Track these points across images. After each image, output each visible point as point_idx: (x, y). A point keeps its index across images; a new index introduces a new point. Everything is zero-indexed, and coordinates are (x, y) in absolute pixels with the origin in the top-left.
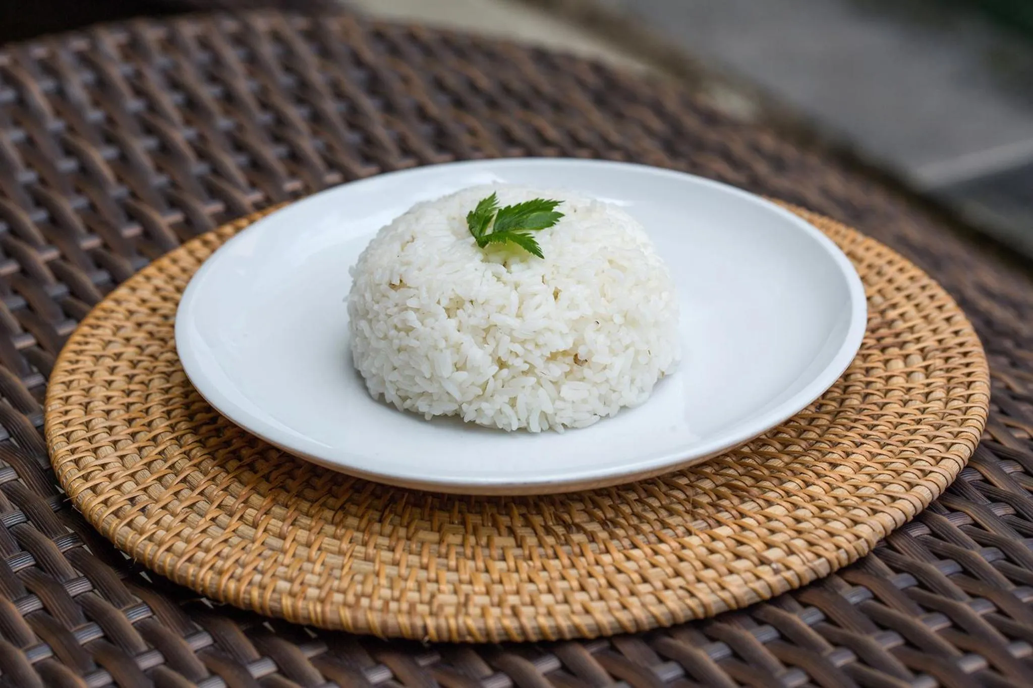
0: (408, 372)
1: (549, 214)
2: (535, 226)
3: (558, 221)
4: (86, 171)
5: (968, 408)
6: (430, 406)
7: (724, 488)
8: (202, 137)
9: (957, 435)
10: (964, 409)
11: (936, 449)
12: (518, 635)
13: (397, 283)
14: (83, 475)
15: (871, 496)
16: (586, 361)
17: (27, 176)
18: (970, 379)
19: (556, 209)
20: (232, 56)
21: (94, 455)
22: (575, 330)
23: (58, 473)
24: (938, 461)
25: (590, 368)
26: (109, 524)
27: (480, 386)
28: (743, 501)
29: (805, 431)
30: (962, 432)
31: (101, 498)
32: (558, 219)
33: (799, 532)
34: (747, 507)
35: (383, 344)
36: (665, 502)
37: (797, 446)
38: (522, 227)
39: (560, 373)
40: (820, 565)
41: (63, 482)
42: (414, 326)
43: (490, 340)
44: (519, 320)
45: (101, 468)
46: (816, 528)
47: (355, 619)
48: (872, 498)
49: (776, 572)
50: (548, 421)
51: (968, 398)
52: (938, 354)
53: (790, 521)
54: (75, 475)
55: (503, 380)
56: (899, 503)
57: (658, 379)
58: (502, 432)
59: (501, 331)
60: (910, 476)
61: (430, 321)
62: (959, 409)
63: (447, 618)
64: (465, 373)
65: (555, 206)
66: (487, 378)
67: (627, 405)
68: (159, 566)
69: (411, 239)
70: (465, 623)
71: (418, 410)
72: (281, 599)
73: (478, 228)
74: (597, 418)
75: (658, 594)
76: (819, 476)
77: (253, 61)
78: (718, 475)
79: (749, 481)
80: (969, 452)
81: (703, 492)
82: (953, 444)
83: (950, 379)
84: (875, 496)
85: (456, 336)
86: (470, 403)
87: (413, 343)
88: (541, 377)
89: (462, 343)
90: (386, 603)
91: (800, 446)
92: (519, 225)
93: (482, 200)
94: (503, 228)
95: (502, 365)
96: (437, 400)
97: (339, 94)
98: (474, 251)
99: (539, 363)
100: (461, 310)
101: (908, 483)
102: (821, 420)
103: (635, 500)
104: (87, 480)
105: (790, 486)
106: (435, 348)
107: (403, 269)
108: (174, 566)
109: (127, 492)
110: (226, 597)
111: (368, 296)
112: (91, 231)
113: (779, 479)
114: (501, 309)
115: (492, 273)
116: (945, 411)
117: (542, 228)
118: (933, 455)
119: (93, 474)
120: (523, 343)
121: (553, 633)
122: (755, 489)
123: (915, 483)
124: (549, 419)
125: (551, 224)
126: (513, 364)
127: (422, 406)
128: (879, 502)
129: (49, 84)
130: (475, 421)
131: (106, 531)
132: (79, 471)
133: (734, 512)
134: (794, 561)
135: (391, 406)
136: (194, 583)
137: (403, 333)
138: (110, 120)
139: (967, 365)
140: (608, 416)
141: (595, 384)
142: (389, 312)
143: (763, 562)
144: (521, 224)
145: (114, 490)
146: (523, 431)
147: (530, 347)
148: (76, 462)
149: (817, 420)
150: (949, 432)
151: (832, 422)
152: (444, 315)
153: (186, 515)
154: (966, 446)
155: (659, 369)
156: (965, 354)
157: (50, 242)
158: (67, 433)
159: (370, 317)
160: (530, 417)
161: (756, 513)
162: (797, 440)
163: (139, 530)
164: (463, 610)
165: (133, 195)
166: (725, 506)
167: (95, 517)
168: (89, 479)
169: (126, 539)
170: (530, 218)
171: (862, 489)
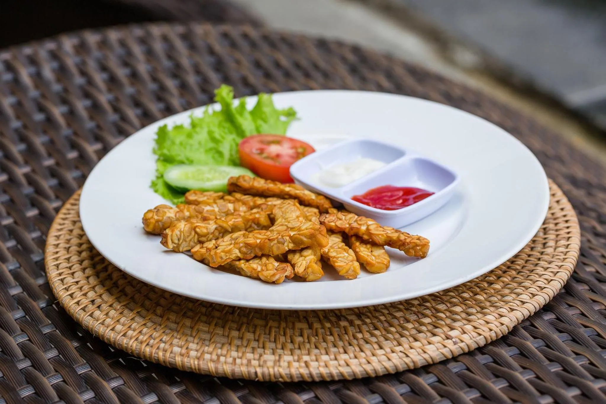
4: (50, 120)
5: (567, 252)
8: (117, 99)
9: (560, 267)
10: (565, 253)
11: (548, 275)
12: (308, 377)
14: (66, 288)
15: (510, 301)
17: (16, 124)
18: (569, 235)
20: (137, 50)
21: (72, 276)
23: (52, 286)
24: (549, 281)
26: (80, 315)
30: (563, 265)
31: (76, 301)
40: (480, 339)
41: (54, 291)
45: (76, 284)
46: (479, 319)
47: (216, 368)
48: (511, 302)
49: (455, 343)
51: (567, 246)
52: (551, 221)
54: (61, 287)
56: (526, 305)
60: (532, 290)
62: (562, 252)
63: (268, 368)
68: (107, 339)
70: (278, 371)
72: (175, 357)
75: (387, 355)
77: (150, 53)
80: (567, 276)
82: (558, 272)
83: (557, 235)
84: (512, 301)
90: (235, 359)
97: (198, 71)
101: (532, 294)
104: (68, 291)
108: (115, 339)
109: (90, 297)
110: (144, 356)
112: (50, 155)
116: (554, 253)
118: (547, 278)
119: (71, 287)
121: (328, 377)
123: (536, 294)
128: (514, 305)
129: (32, 70)
131: (78, 320)
132: (63, 285)
134: (465, 337)
136: (127, 348)
138: (66, 90)
139: (568, 227)
143: (448, 338)
145: (83, 296)
148: (62, 280)
150: (556, 265)
153: (122, 310)
154: (566, 273)
156: (567, 221)
157: (26, 163)
158: (57, 264)
163: (96, 318)
164: (278, 364)
165: (76, 134)
166: (427, 306)
167: (72, 311)
168: (69, 290)
169: (89, 323)
171: (505, 297)
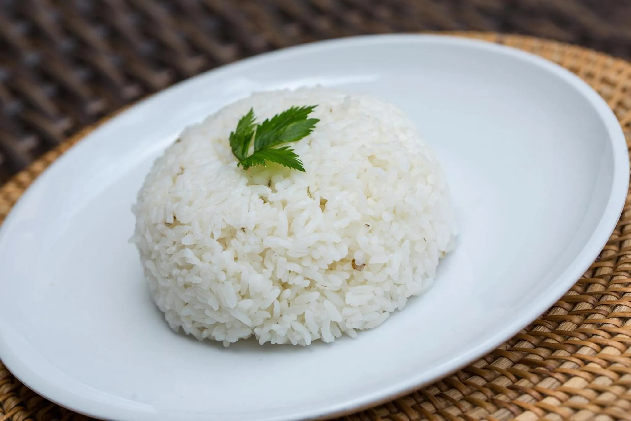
0: (198, 307)
1: (304, 122)
2: (292, 138)
3: (314, 127)
6: (226, 334)
7: (521, 365)
13: (171, 220)
16: (364, 264)
19: (310, 116)
22: (349, 237)
25: (369, 270)
27: (266, 310)
28: (542, 377)
29: (590, 284)
32: (315, 125)
33: (603, 406)
34: (546, 385)
35: (169, 283)
36: (466, 390)
37: (585, 303)
38: (281, 142)
39: (341, 282)
42: (194, 264)
43: (267, 263)
44: (291, 239)
50: (340, 329)
53: (590, 393)
55: (287, 300)
57: (440, 259)
58: (299, 347)
59: (275, 254)
61: (207, 256)
64: (250, 300)
65: (309, 113)
66: (272, 302)
67: (414, 295)
69: (180, 171)
71: (215, 338)
73: (240, 149)
74: (386, 315)
76: (612, 335)
78: (513, 351)
79: (544, 352)
81: (500, 373)
85: (233, 267)
86: (262, 326)
87: (197, 280)
88: (323, 290)
89: (241, 272)
91: (588, 302)
92: (278, 139)
93: (241, 118)
94: (263, 145)
95: (284, 286)
96: (231, 328)
98: (238, 176)
99: (319, 278)
100: (235, 239)
102: (603, 268)
103: (437, 396)
105: (585, 352)
106: (218, 281)
107: (176, 205)
111: (148, 236)
113: (573, 345)
114: (272, 231)
115: (259, 195)
117: (299, 138)
120: (299, 261)
122: (551, 361)
124: (341, 326)
125: (307, 133)
126: (294, 284)
127: (218, 336)
130: (270, 341)
133: (534, 393)
135: (191, 337)
137: (185, 271)
140: (397, 310)
141: (377, 284)
142: (168, 251)
144: (279, 138)
146: (318, 342)
147: (307, 263)
149: (600, 269)
151: (615, 269)
152: (218, 247)
155: (438, 250)
159: (153, 257)
160: (322, 329)
161: (555, 390)
162: (584, 297)
170: (287, 130)
